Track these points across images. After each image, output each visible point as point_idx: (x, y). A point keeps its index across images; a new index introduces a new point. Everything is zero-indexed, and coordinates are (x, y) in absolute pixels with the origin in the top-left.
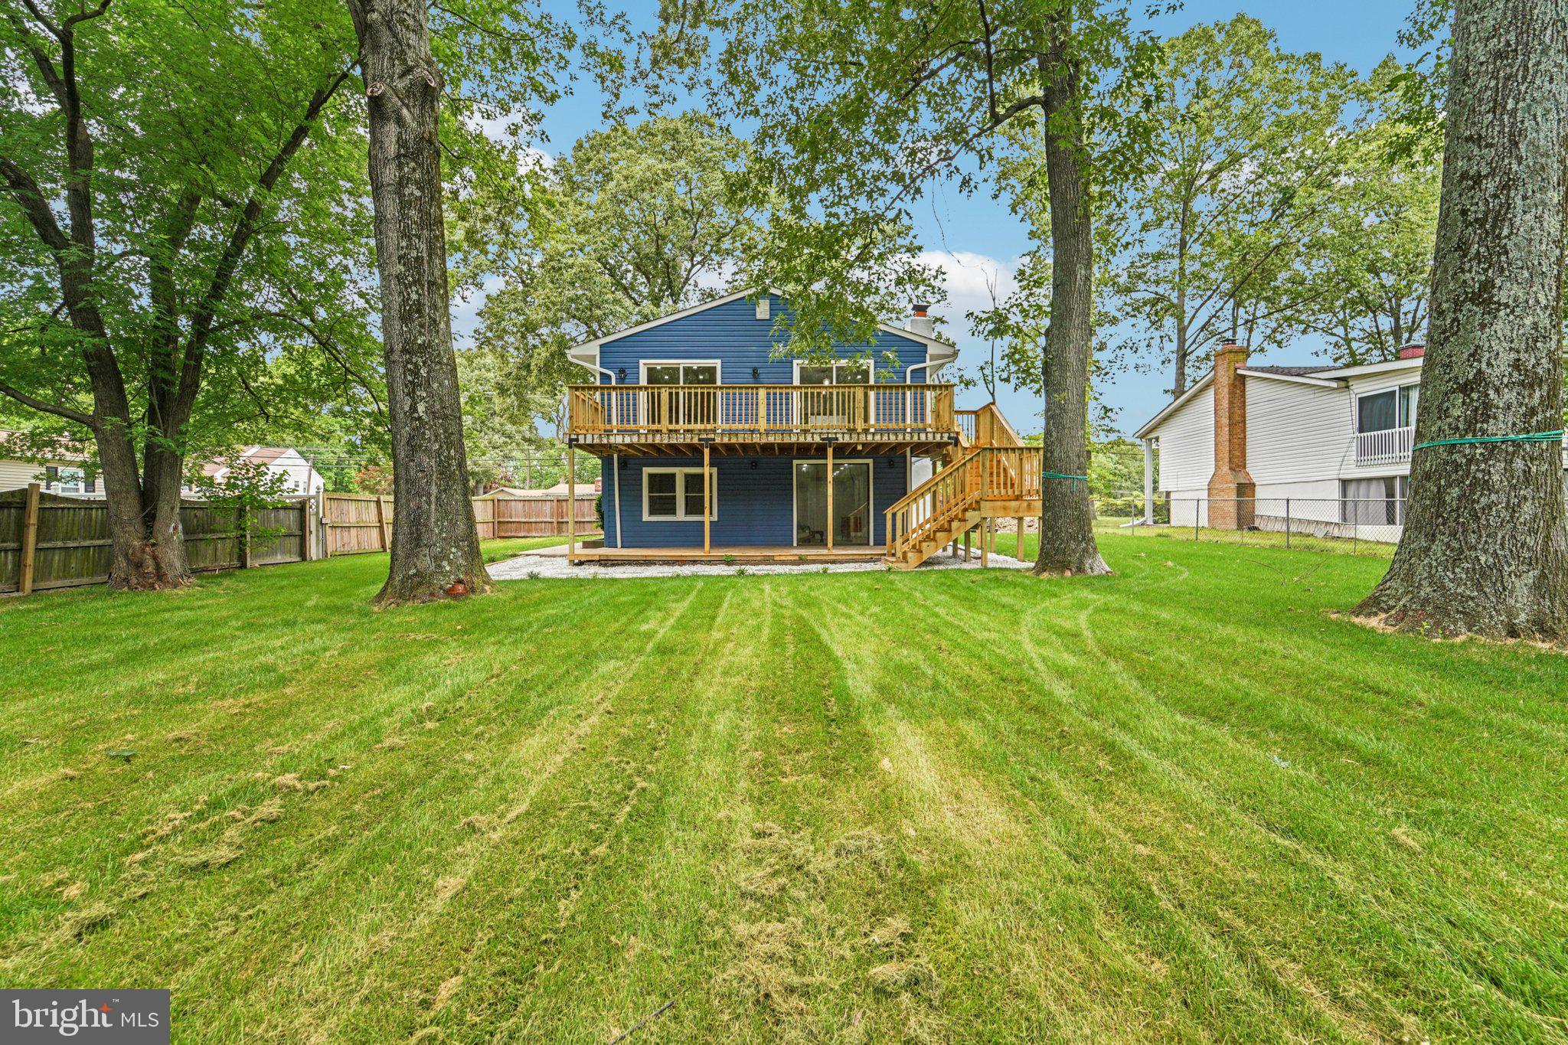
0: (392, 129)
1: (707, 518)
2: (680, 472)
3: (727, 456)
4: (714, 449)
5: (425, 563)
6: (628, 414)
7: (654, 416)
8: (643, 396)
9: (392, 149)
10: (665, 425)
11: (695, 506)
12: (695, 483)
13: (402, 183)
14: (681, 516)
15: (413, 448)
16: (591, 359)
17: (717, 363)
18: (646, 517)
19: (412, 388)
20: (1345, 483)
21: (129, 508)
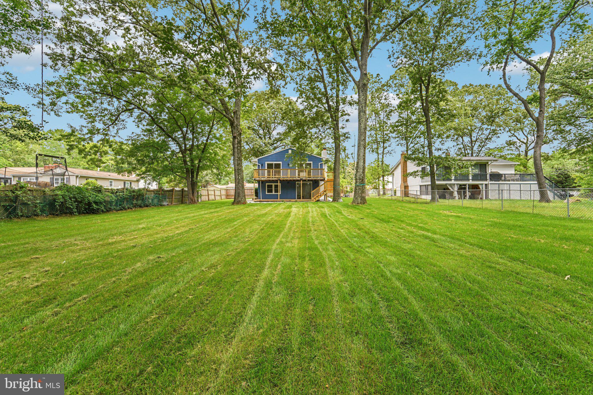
0: (236, 140)
1: (279, 194)
2: (273, 184)
3: (283, 182)
4: (280, 180)
5: (240, 199)
6: (263, 174)
7: (269, 175)
8: (266, 171)
9: (236, 142)
10: (271, 176)
11: (276, 191)
12: (276, 186)
13: (238, 147)
14: (274, 193)
15: (238, 183)
16: (256, 162)
17: (281, 163)
18: (267, 193)
19: (238, 175)
20: (421, 186)
21: (191, 192)
